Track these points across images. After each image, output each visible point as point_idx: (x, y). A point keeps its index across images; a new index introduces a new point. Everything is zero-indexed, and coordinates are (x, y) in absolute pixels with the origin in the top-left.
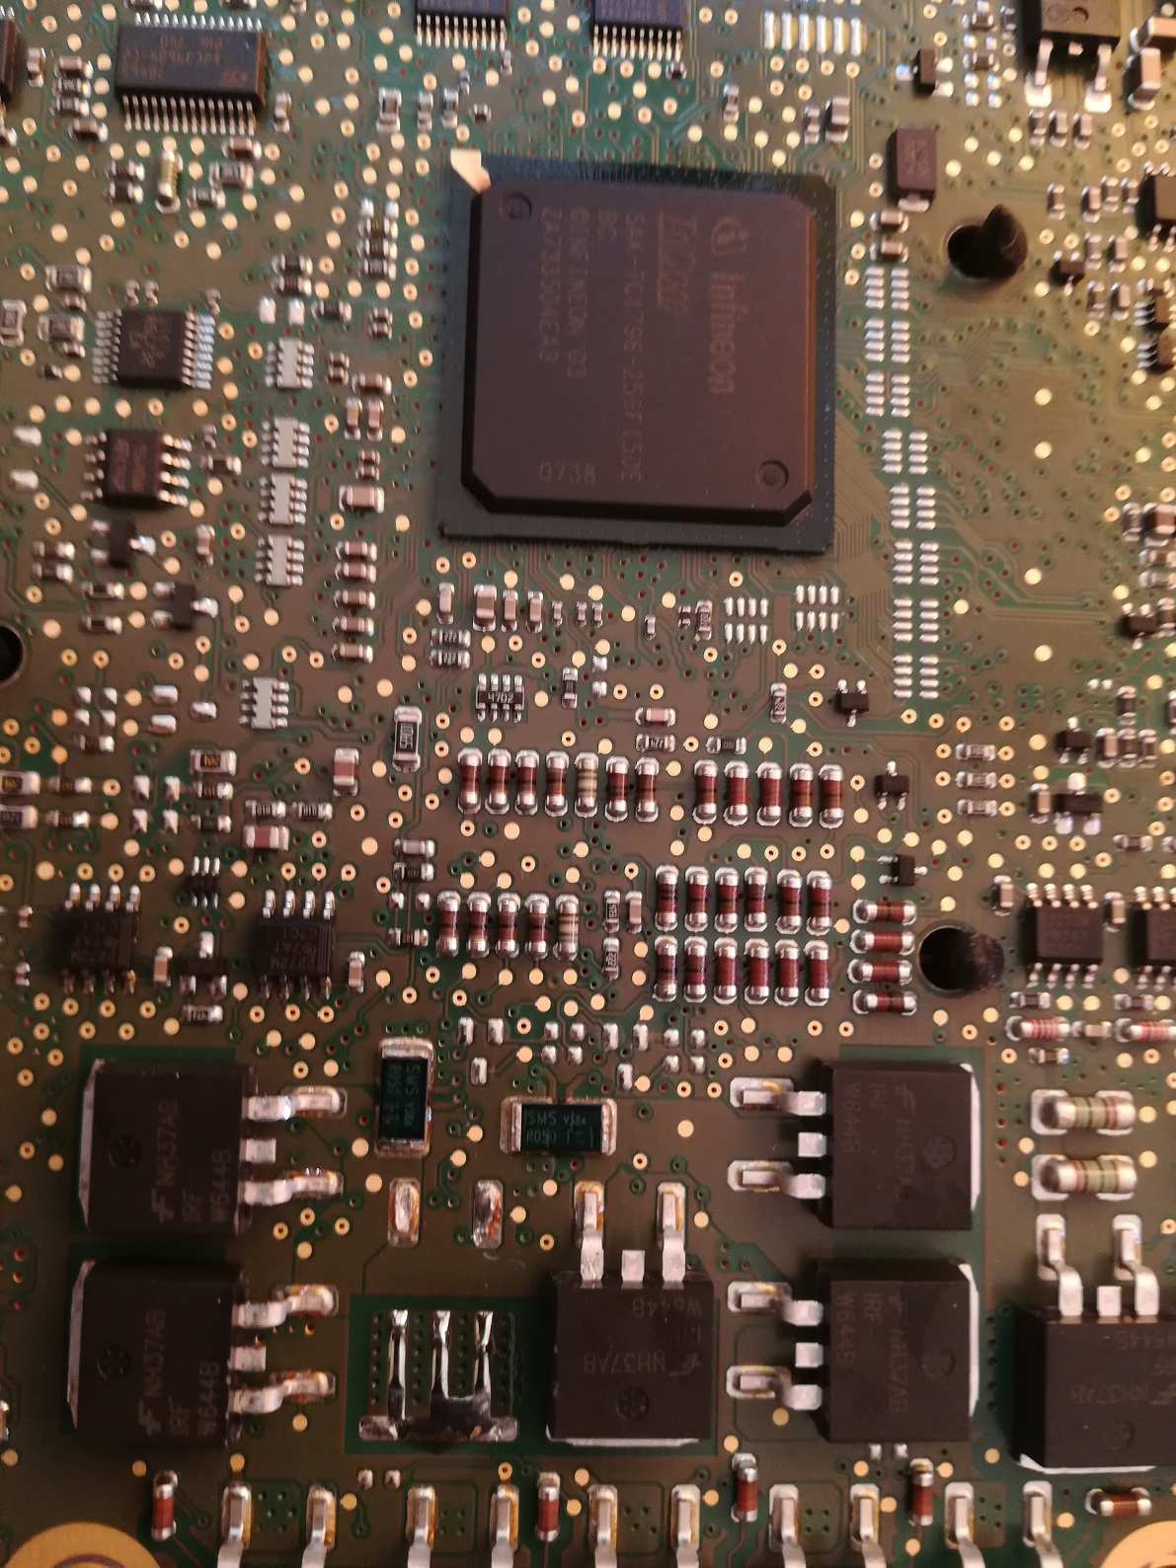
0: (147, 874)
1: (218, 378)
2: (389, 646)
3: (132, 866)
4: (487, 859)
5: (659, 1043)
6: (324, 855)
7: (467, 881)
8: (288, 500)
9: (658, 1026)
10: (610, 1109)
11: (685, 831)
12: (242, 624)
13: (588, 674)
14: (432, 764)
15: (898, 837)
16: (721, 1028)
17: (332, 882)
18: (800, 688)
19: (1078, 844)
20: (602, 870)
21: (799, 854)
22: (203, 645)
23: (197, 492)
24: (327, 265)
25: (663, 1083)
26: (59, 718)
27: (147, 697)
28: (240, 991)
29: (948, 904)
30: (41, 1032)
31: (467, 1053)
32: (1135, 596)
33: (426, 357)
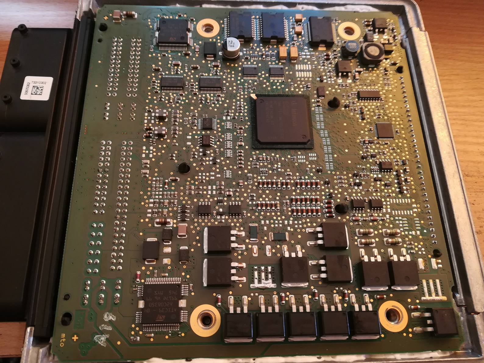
0: (211, 200)
1: (218, 128)
2: (246, 165)
3: (209, 199)
4: (264, 196)
5: (293, 223)
6: (238, 196)
7: (261, 199)
8: (229, 144)
9: (293, 221)
10: (287, 233)
11: (295, 191)
12: (223, 163)
13: (277, 168)
14: (254, 182)
15: (329, 190)
16: (304, 221)
17: (240, 200)
18: (311, 169)
19: (359, 190)
20: (282, 197)
21: (314, 194)
22: (218, 166)
23: (216, 144)
24: (233, 111)
25: (295, 229)
26: (196, 177)
27: (210, 174)
28: (227, 217)
29: (339, 200)
30: (196, 225)
31: (263, 226)
32: (363, 152)
33: (249, 123)
